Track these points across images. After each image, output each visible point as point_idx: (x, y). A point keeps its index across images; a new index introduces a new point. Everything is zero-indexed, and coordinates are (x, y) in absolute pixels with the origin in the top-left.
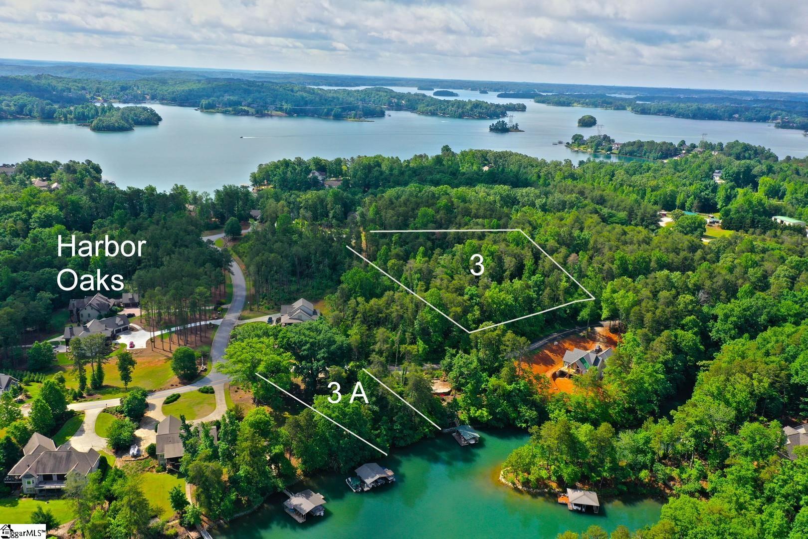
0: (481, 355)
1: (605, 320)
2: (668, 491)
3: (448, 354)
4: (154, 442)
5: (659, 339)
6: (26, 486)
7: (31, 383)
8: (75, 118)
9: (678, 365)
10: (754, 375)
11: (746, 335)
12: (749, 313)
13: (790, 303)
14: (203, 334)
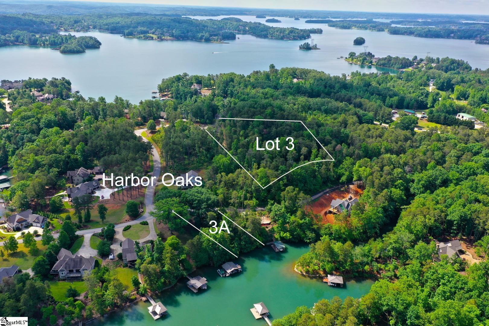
0: (287, 204)
1: (355, 181)
2: (379, 276)
3: (269, 203)
4: (121, 252)
5: (382, 194)
6: (61, 275)
7: (53, 219)
8: (50, 44)
9: (391, 208)
10: (427, 216)
11: (428, 191)
12: (431, 179)
13: (454, 172)
14: (140, 191)
